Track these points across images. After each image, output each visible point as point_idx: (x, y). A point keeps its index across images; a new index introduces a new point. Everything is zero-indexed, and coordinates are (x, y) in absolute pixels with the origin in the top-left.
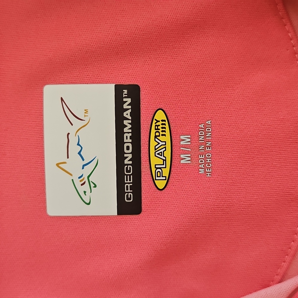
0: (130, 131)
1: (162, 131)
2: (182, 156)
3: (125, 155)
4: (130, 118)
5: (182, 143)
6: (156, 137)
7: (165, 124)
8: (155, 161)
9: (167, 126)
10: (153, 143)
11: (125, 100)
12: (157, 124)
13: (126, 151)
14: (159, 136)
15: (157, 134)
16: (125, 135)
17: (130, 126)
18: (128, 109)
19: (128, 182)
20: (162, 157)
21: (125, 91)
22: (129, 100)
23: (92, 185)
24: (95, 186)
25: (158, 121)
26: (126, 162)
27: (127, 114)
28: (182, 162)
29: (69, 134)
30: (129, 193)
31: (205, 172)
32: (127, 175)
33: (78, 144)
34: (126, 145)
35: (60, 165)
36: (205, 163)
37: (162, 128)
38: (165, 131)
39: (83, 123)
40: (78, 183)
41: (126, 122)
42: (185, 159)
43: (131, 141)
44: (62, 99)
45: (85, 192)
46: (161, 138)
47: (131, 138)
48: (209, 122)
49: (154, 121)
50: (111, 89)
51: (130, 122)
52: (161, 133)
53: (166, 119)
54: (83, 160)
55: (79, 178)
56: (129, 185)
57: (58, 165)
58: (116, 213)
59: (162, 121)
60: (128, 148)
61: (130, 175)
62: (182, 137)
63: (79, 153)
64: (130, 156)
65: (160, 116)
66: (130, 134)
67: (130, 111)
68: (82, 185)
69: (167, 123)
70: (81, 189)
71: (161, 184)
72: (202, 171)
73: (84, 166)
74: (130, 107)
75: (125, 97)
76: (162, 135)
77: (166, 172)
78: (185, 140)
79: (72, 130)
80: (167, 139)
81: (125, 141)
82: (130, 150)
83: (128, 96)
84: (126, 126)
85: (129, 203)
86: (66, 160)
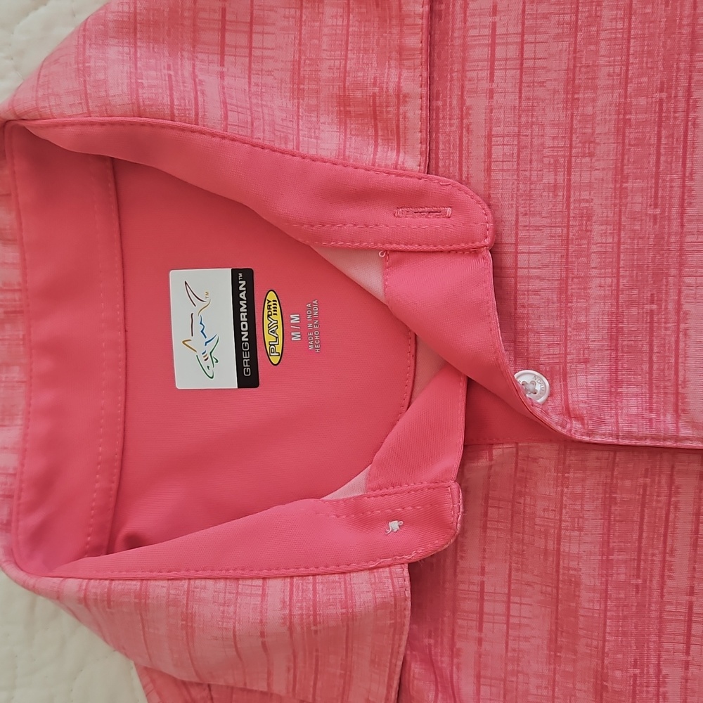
0: (246, 310)
1: (274, 311)
2: (293, 334)
3: (243, 333)
4: (245, 299)
5: (292, 321)
6: (269, 316)
7: (275, 304)
8: (269, 338)
9: (278, 306)
10: (266, 322)
11: (240, 282)
12: (270, 304)
13: (242, 329)
14: (271, 315)
15: (270, 313)
16: (242, 314)
17: (245, 306)
18: (243, 291)
19: (246, 358)
20: (275, 335)
21: (241, 275)
22: (244, 283)
23: (214, 360)
24: (217, 362)
25: (270, 302)
26: (243, 339)
27: (243, 295)
28: (293, 339)
29: (192, 314)
30: (247, 368)
31: (314, 348)
32: (245, 351)
33: (201, 323)
34: (242, 324)
35: (186, 343)
36: (314, 340)
37: (274, 308)
38: (276, 311)
39: (205, 304)
40: (202, 359)
41: (241, 303)
42: (296, 337)
43: (246, 320)
44: (186, 283)
45: (208, 367)
46: (273, 317)
47: (246, 317)
48: (315, 302)
49: (267, 302)
50: (229, 270)
51: (245, 302)
52: (273, 312)
53: (276, 299)
54: (206, 337)
55: (203, 354)
56: (247, 360)
57: (183, 342)
58: (236, 386)
59: (274, 301)
60: (244, 326)
61: (247, 351)
62: (292, 316)
63: (202, 332)
64: (246, 334)
65: (271, 296)
66: (246, 314)
67: (245, 292)
68: (206, 360)
69: (277, 303)
70: (205, 364)
71: (275, 360)
72: (311, 348)
73: (206, 343)
74: (245, 289)
75: (241, 280)
76: (274, 314)
77: (279, 348)
78: (295, 318)
79: (195, 310)
80: (278, 317)
81: (242, 319)
82: (246, 329)
83: (243, 280)
84: (242, 306)
85: (248, 379)
86: (191, 337)
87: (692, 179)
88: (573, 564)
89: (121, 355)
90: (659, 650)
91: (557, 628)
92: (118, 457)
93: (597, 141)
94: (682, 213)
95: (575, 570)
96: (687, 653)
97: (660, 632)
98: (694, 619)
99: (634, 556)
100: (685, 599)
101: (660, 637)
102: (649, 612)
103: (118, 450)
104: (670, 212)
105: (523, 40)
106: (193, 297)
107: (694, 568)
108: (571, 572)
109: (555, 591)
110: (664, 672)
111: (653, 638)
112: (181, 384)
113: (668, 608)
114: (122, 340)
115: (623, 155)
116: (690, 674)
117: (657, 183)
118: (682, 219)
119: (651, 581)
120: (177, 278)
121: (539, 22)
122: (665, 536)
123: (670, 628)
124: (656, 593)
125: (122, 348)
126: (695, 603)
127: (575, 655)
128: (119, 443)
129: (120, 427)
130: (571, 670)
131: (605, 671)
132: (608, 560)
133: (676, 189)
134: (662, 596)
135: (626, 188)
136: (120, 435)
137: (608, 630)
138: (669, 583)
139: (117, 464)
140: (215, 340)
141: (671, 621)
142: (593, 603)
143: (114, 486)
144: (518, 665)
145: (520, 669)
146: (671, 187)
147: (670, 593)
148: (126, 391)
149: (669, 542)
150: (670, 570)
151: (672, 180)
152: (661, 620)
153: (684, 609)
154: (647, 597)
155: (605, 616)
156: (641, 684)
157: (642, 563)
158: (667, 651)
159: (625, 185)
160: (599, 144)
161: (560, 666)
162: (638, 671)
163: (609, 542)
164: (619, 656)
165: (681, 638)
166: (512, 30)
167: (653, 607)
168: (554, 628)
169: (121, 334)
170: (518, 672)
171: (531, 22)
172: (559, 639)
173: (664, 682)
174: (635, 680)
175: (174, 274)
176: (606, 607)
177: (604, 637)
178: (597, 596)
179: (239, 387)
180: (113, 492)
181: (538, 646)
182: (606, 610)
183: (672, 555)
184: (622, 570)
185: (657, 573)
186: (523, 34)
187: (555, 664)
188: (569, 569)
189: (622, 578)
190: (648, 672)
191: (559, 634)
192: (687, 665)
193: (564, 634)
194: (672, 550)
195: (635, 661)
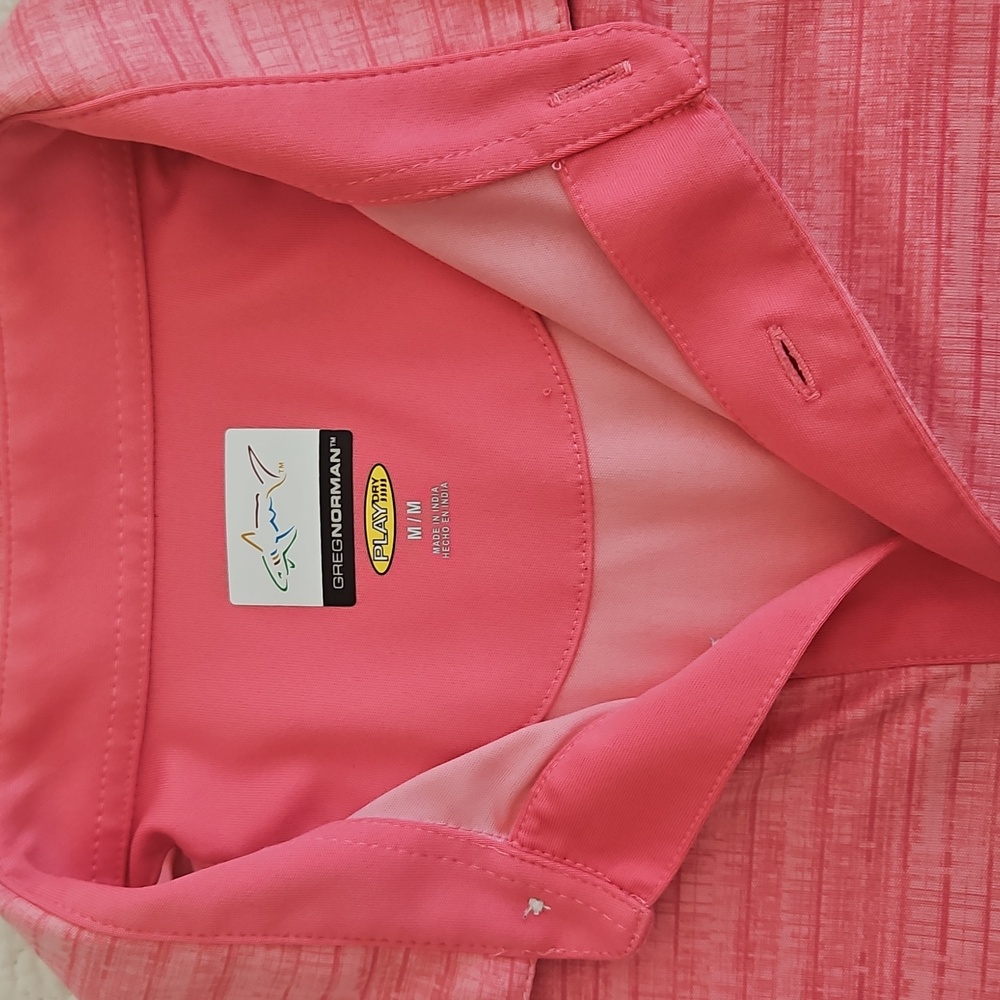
0: (339, 492)
1: (382, 495)
2: (410, 529)
3: (333, 526)
4: (339, 475)
5: (409, 511)
6: (373, 502)
7: (385, 485)
8: (373, 534)
9: (388, 488)
10: (370, 510)
11: (332, 450)
12: (375, 484)
13: (333, 519)
14: (377, 501)
15: (375, 498)
16: (333, 498)
17: (338, 486)
18: (335, 464)
19: (337, 562)
20: (382, 530)
21: (333, 439)
22: (337, 452)
23: (289, 565)
24: (293, 567)
25: (376, 481)
26: (335, 534)
27: (335, 470)
28: (410, 537)
29: (258, 495)
30: (338, 574)
31: (441, 551)
32: (336, 553)
33: (271, 509)
34: (333, 512)
35: (247, 537)
36: (441, 540)
37: (382, 490)
38: (385, 495)
40: (270, 562)
41: (333, 481)
42: (414, 534)
43: (340, 506)
44: (250, 449)
45: (280, 574)
46: (380, 503)
47: (340, 502)
48: (444, 485)
49: (371, 481)
50: (314, 435)
51: (339, 480)
52: (381, 497)
53: (386, 478)
54: (277, 530)
55: (272, 554)
56: (338, 566)
57: (243, 536)
58: (322, 605)
59: (382, 480)
60: (336, 516)
61: (339, 553)
62: (409, 504)
63: (272, 521)
64: (339, 527)
65: (379, 473)
66: (339, 497)
67: (339, 465)
68: (276, 564)
69: (388, 483)
70: (275, 570)
71: (381, 567)
72: (436, 551)
73: (278, 538)
74: (338, 460)
75: (333, 447)
76: (382, 500)
77: (388, 550)
78: (414, 507)
79: (262, 490)
80: (389, 505)
81: (333, 505)
82: (339, 519)
83: (337, 446)
84: (333, 486)
85: (339, 591)
86: (254, 530)
87: (949, 246)
88: (775, 817)
89: (148, 552)
90: (900, 943)
91: (748, 917)
92: (141, 702)
93: (817, 188)
94: (937, 294)
95: (778, 824)
96: (942, 950)
97: (902, 919)
98: (951, 901)
99: (865, 811)
100: (939, 871)
101: (901, 926)
102: (885, 890)
103: (141, 691)
104: (919, 291)
105: (709, 43)
106: (260, 469)
107: (951, 825)
108: (772, 828)
109: (747, 860)
110: (907, 976)
111: (892, 926)
112: (237, 597)
113: (914, 884)
114: (148, 530)
115: (853, 208)
116: (945, 982)
117: (900, 250)
118: (937, 302)
119: (889, 845)
120: (236, 440)
121: (732, 16)
122: (910, 782)
123: (917, 913)
124: (896, 862)
125: (147, 541)
126: (953, 878)
127: (775, 953)
128: (142, 682)
129: (145, 659)
130: (769, 978)
131: (820, 970)
132: (825, 814)
133: (928, 259)
134: (905, 866)
135: (859, 256)
136: (144, 670)
137: (823, 909)
138: (915, 848)
139: (140, 712)
140: (292, 534)
141: (919, 903)
142: (803, 872)
143: (136, 743)
144: (693, 973)
145: (695, 979)
146: (921, 255)
147: (917, 862)
148: (153, 605)
149: (916, 789)
150: (917, 829)
151: (922, 246)
152: (903, 902)
153: (938, 887)
154: (884, 868)
155: (820, 890)
156: (871, 989)
157: (877, 820)
158: (913, 947)
159: (856, 251)
160: (819, 192)
161: (752, 972)
162: (865, 970)
163: (827, 788)
164: (839, 947)
165: (933, 930)
166: (694, 28)
167: (892, 882)
168: (744, 916)
169: (148, 520)
170: (693, 983)
171: (721, 16)
172: (751, 932)
173: (907, 989)
174: (862, 982)
175: (231, 434)
176: (821, 877)
177: (818, 921)
178: (808, 862)
179: (325, 604)
180: (134, 752)
181: (721, 944)
182: (820, 882)
183: (919, 807)
184: (847, 829)
185: (898, 833)
186: (709, 34)
187: (745, 970)
188: (769, 824)
189: (847, 840)
190: (881, 973)
191: (751, 925)
192: (941, 969)
193: (759, 924)
194: (920, 801)
195: (863, 955)
